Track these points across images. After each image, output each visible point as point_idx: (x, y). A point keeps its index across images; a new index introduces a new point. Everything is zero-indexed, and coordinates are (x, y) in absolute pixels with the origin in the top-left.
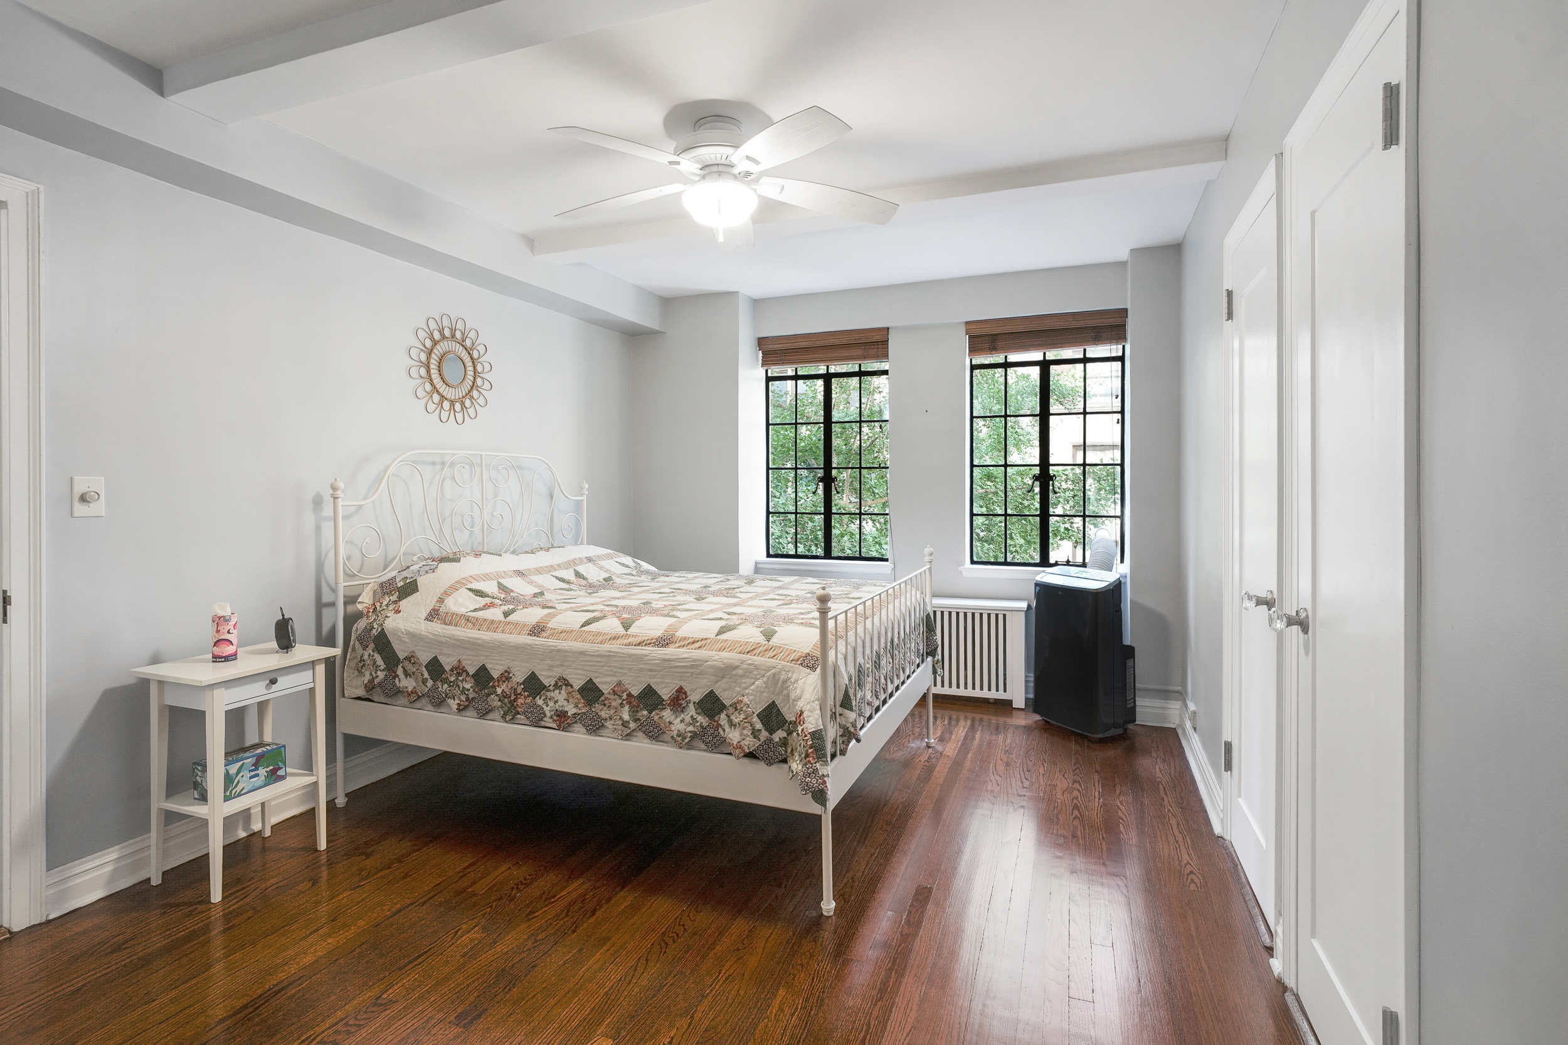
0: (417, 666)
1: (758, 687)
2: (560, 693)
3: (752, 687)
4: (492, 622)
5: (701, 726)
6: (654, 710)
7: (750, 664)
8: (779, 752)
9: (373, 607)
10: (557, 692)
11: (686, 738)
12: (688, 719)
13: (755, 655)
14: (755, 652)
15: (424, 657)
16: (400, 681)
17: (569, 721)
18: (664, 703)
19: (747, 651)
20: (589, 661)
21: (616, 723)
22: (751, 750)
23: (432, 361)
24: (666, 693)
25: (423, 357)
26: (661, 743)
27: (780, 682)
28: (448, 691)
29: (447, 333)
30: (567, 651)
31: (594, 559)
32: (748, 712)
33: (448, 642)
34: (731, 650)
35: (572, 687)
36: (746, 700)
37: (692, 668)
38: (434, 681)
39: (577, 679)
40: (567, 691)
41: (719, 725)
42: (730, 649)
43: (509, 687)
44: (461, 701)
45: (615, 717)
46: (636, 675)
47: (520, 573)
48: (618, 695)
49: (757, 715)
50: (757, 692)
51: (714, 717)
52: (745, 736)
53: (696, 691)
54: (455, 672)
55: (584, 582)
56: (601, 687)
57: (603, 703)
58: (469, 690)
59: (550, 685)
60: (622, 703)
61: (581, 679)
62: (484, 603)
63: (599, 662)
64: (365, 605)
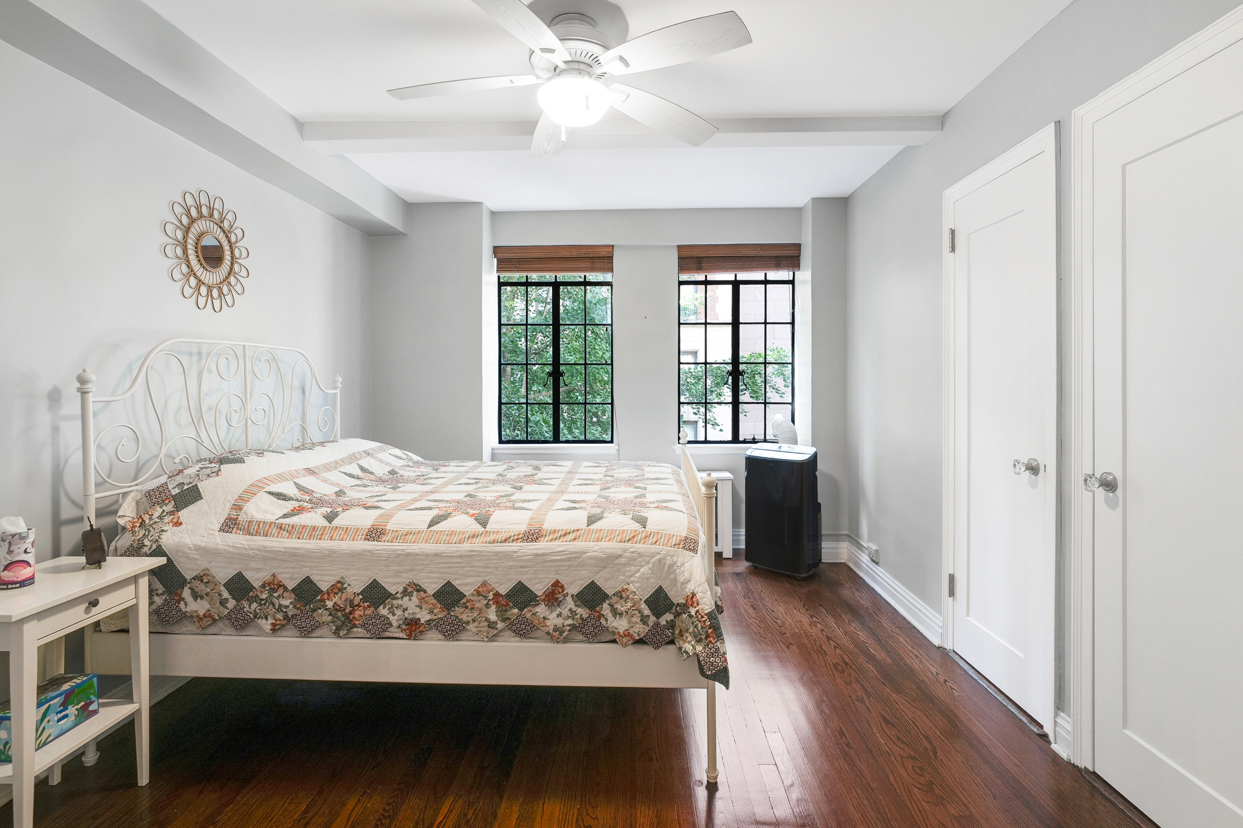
0: (212, 586)
1: (643, 574)
2: (410, 600)
3: (638, 575)
4: (314, 528)
5: (581, 618)
6: (525, 607)
7: (633, 552)
8: (666, 635)
9: (140, 521)
10: (406, 599)
11: (564, 632)
12: (566, 612)
13: (636, 543)
14: (635, 539)
15: (223, 574)
16: (186, 604)
17: (421, 629)
18: (538, 599)
19: (627, 539)
20: (447, 563)
21: (480, 625)
22: (641, 637)
23: (189, 241)
24: (539, 588)
25: (179, 235)
26: (533, 640)
27: (666, 567)
28: (257, 610)
29: (205, 211)
30: (417, 555)
31: (371, 452)
32: (636, 600)
33: (258, 554)
34: (610, 540)
35: (425, 592)
36: (632, 587)
37: (569, 561)
38: (238, 600)
39: (431, 583)
40: (419, 597)
41: (601, 616)
42: (608, 539)
43: (343, 599)
44: (276, 621)
45: (480, 619)
46: (505, 573)
47: (310, 471)
48: (482, 595)
49: (645, 602)
50: (643, 578)
51: (596, 607)
52: (634, 623)
53: (574, 584)
54: (267, 588)
55: (372, 477)
56: (461, 589)
57: (464, 606)
58: (289, 606)
59: (398, 592)
60: (487, 604)
61: (437, 583)
62: (291, 508)
63: (458, 563)
64: (127, 519)
